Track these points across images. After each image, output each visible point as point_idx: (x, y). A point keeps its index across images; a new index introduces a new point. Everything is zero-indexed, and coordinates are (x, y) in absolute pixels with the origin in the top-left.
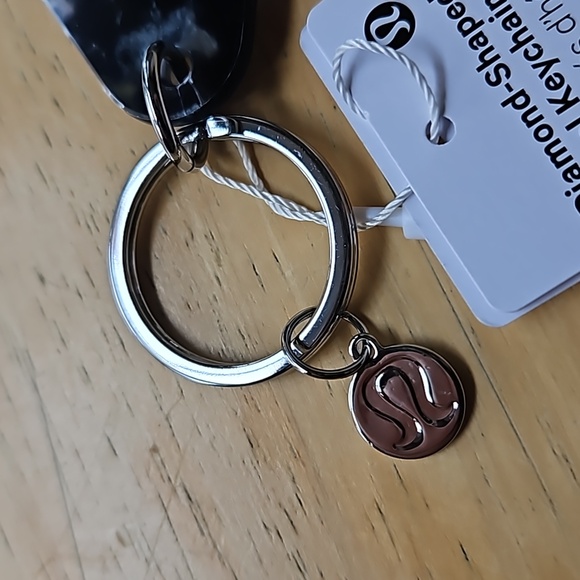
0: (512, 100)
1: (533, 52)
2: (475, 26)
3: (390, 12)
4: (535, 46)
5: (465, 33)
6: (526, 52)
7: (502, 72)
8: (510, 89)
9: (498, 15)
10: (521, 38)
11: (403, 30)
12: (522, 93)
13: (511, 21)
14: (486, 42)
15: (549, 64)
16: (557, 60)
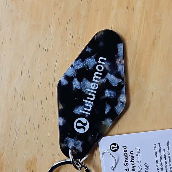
0: (126, 169)
1: (133, 164)
2: (127, 155)
3: (116, 145)
4: (134, 163)
5: (125, 155)
6: (132, 163)
7: (127, 164)
8: (127, 167)
9: (131, 155)
10: (132, 161)
11: (116, 149)
12: (128, 169)
13: (132, 157)
14: (127, 158)
15: (134, 167)
16: (136, 167)
